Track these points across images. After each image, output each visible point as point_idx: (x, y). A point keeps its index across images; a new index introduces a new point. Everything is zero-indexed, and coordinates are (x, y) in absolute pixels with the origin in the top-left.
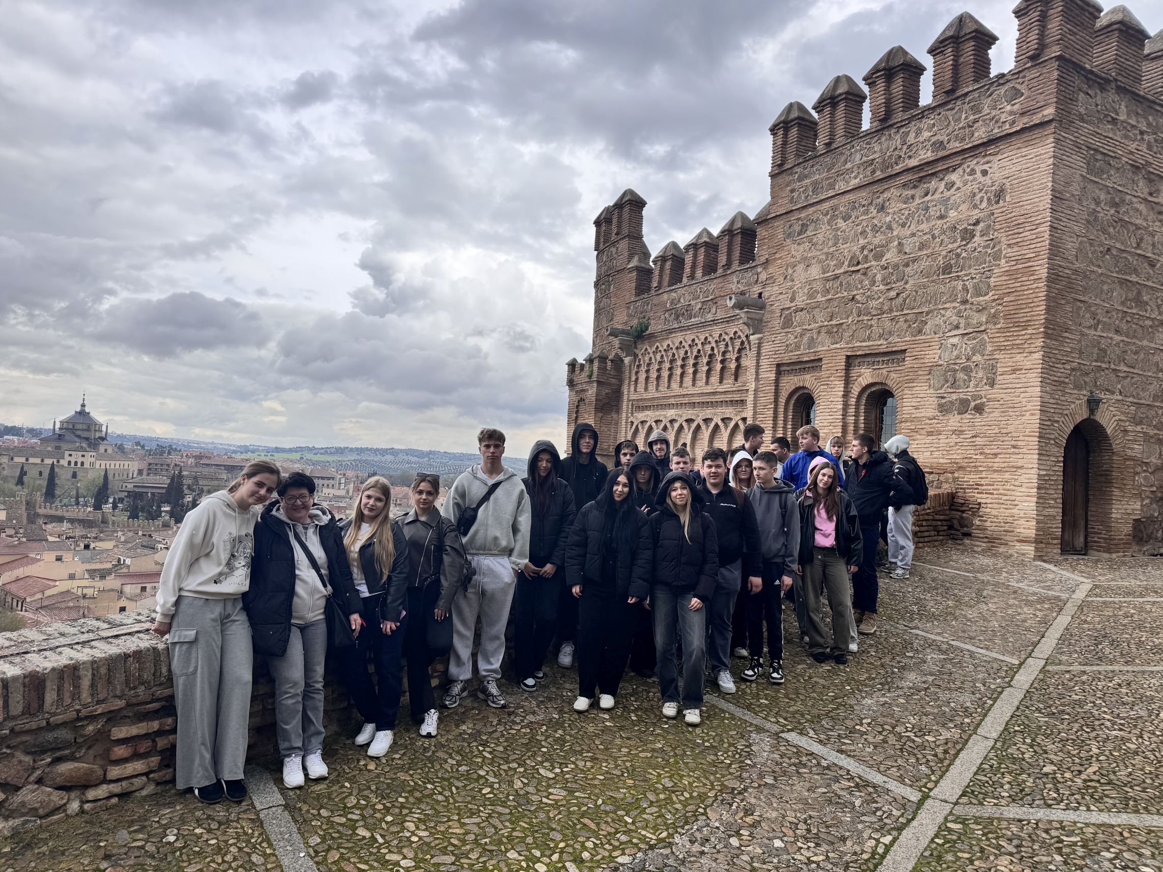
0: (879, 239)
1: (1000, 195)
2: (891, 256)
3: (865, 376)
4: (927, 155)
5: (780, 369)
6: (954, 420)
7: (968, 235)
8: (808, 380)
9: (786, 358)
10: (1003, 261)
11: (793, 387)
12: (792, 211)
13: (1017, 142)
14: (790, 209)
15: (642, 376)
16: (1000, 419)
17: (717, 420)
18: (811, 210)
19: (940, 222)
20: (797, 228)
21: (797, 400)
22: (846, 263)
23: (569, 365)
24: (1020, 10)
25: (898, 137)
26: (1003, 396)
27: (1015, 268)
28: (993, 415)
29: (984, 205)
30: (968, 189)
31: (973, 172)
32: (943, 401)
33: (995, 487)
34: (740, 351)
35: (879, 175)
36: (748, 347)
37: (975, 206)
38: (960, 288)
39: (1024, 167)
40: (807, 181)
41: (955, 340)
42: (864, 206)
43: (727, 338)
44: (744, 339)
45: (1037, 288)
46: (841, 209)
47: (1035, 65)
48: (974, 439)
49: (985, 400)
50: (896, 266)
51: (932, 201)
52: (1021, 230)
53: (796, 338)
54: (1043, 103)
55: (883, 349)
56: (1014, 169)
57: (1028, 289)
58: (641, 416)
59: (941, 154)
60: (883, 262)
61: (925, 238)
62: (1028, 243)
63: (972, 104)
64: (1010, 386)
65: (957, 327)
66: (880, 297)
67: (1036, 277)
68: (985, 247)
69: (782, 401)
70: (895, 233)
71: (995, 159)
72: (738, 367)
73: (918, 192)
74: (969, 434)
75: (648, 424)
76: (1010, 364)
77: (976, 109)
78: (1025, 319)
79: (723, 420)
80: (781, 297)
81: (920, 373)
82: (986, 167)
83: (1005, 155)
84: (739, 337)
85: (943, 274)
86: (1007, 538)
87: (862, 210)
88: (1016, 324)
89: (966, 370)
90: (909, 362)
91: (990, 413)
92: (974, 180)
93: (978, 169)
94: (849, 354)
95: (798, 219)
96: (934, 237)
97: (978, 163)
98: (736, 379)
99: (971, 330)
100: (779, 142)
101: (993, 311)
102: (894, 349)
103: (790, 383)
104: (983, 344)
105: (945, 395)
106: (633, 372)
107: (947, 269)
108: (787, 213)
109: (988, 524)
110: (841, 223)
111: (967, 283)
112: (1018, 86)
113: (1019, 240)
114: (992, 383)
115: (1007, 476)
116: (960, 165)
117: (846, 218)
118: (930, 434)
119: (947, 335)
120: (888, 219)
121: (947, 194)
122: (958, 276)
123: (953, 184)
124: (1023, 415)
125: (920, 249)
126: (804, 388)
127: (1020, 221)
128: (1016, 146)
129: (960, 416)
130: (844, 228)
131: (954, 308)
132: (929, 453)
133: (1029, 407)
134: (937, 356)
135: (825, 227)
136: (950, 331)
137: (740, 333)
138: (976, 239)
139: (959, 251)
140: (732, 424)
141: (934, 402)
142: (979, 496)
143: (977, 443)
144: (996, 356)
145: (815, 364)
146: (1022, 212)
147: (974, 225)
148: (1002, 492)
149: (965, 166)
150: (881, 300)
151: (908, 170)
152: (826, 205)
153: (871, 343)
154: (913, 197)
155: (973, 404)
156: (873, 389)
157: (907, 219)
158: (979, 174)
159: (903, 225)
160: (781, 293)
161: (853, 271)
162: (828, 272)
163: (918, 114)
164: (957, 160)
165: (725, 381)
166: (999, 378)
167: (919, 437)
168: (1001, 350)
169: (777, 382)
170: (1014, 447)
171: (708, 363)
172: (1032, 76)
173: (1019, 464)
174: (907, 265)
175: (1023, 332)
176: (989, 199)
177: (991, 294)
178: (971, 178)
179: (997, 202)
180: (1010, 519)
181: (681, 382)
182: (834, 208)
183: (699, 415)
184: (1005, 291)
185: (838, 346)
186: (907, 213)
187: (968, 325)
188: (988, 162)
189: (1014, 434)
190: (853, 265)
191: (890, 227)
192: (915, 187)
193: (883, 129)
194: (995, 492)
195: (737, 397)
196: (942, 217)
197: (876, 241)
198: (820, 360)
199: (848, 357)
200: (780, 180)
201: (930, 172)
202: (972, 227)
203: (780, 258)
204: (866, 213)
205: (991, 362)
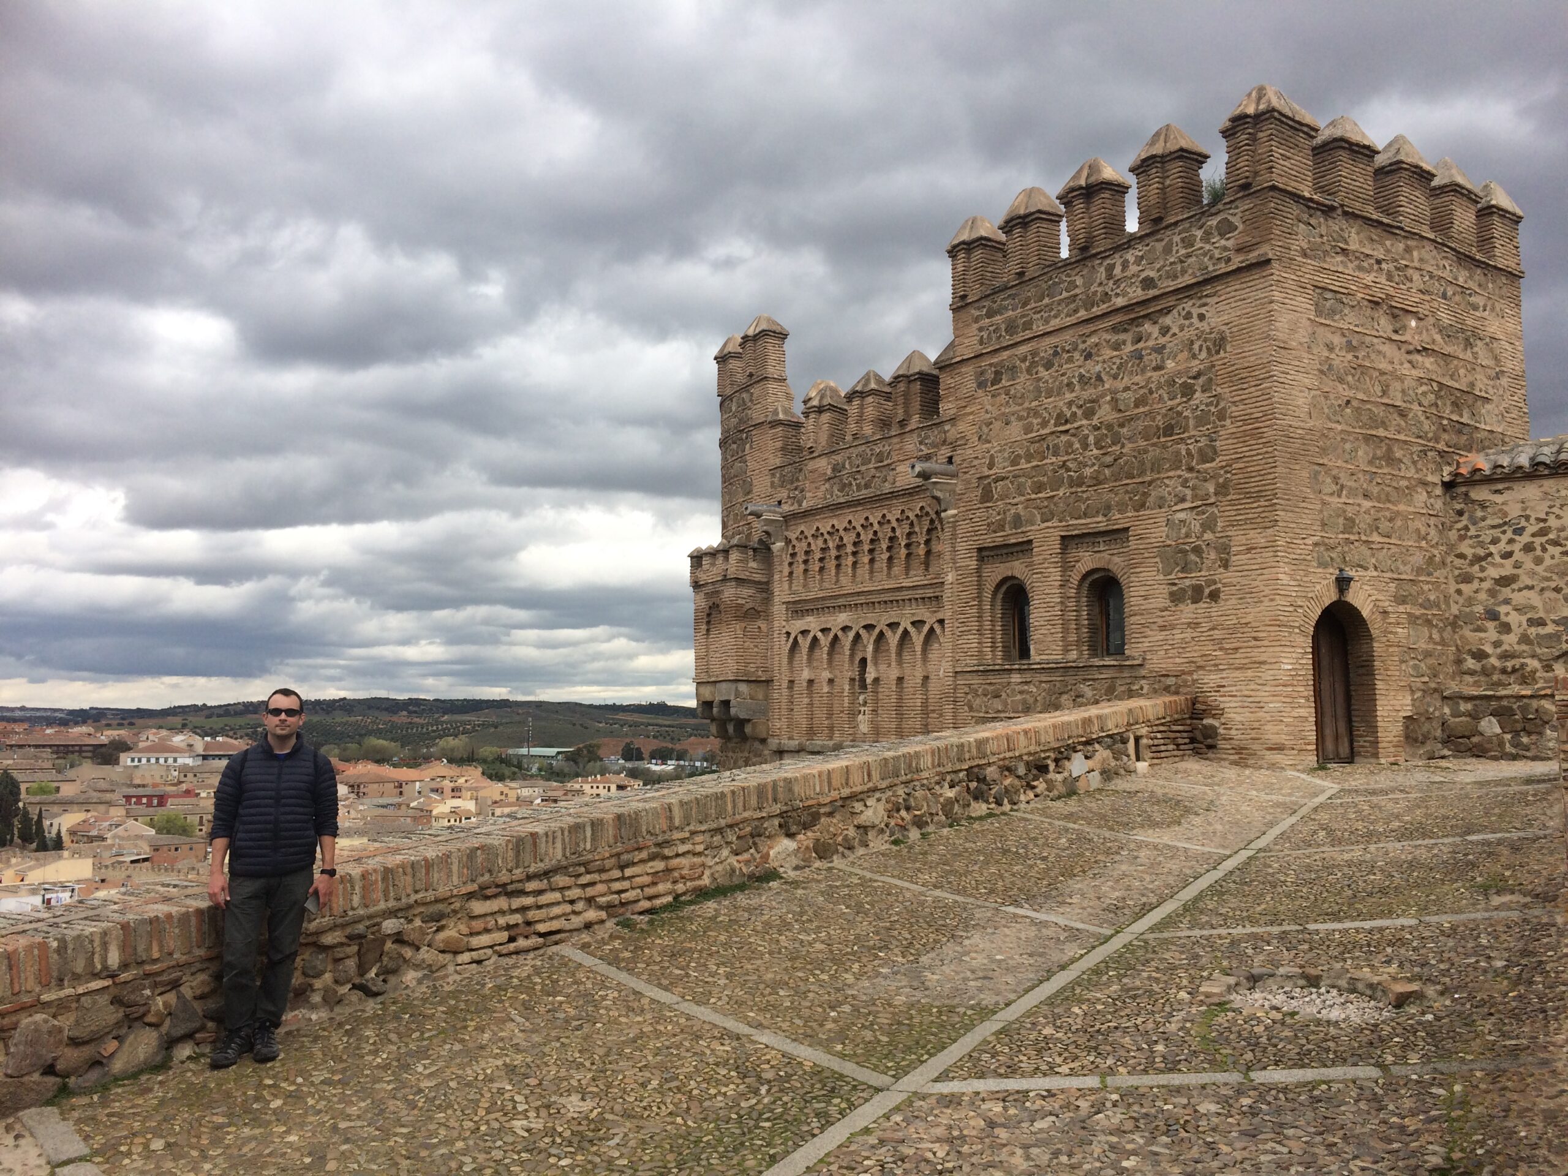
0: (1090, 393)
1: (1220, 343)
2: (1105, 413)
3: (1087, 560)
4: (1137, 293)
5: (984, 554)
6: (1188, 611)
7: (1188, 391)
8: (1017, 568)
9: (989, 540)
10: (1228, 421)
11: (1000, 578)
12: (982, 354)
13: (1235, 285)
14: (979, 353)
15: (799, 568)
16: (1239, 606)
17: (905, 624)
18: (1005, 354)
19: (1155, 374)
20: (989, 375)
21: (1005, 593)
22: (1052, 422)
23: (692, 557)
24: (1228, 130)
25: (1102, 269)
26: (1239, 579)
27: (1241, 429)
28: (1228, 603)
29: (1204, 355)
30: (1186, 334)
31: (1188, 316)
32: (1175, 588)
33: (1238, 688)
34: (929, 531)
35: (1082, 314)
36: (939, 527)
37: (1194, 356)
38: (1184, 453)
39: (1244, 311)
40: (998, 319)
41: (1182, 516)
42: (1068, 352)
43: (911, 515)
44: (934, 517)
45: (1267, 452)
46: (1042, 354)
47: (1249, 195)
48: (1212, 633)
49: (1220, 585)
50: (1110, 427)
51: (1146, 348)
52: (1245, 386)
53: (999, 514)
54: (1258, 239)
55: (1102, 527)
56: (1233, 314)
57: (1258, 454)
58: (798, 625)
59: (1152, 293)
60: (1095, 422)
61: (1142, 392)
62: (1254, 400)
63: (1184, 235)
64: (1246, 567)
65: (1183, 500)
66: (1094, 464)
67: (1264, 440)
68: (1207, 405)
69: (987, 595)
70: (1107, 386)
71: (1211, 301)
72: (928, 553)
73: (1128, 337)
74: (1205, 626)
75: (811, 635)
76: (1244, 542)
77: (1188, 242)
78: (1257, 489)
79: (913, 623)
80: (976, 462)
81: (1146, 555)
82: (1203, 310)
83: (1223, 298)
84: (927, 514)
85: (1165, 436)
86: (1254, 747)
87: (1066, 356)
88: (1248, 495)
89: (1197, 550)
90: (1133, 544)
91: (1227, 600)
92: (1191, 324)
93: (1195, 312)
94: (1063, 534)
95: (991, 365)
96: (1151, 392)
97: (1194, 304)
98: (927, 570)
99: (1200, 503)
100: (960, 268)
101: (1221, 480)
102: (1115, 527)
103: (996, 572)
104: (1213, 519)
105: (1176, 581)
106: (786, 564)
107: (1169, 430)
108: (975, 357)
109: (1233, 732)
110: (1043, 373)
111: (1191, 447)
112: (1230, 218)
113: (1243, 397)
114: (1226, 565)
115: (1250, 673)
116: (1174, 306)
117: (1048, 366)
118: (1163, 628)
119: (1174, 508)
120: (1098, 368)
121: (1162, 340)
122: (1181, 439)
123: (1168, 329)
124: (1262, 602)
125: (1137, 406)
126: (1013, 578)
127: (1244, 375)
128: (1233, 288)
129: (1195, 606)
130: (1047, 377)
131: (1180, 477)
132: (1163, 652)
133: (1267, 592)
134: (1164, 535)
135: (1023, 377)
136: (1176, 504)
137: (928, 509)
138: (1197, 395)
139: (1179, 408)
140: (926, 628)
141: (1165, 590)
142: (1221, 699)
143: (1215, 637)
144: (1229, 533)
145: (1025, 547)
146: (1246, 365)
147: (1194, 378)
148: (1247, 693)
149: (1180, 307)
150: (1096, 468)
151: (1117, 310)
152: (1023, 349)
153: (1088, 520)
154: (1124, 342)
155: (1207, 591)
156: (1096, 576)
157: (1118, 368)
158: (1195, 320)
159: (1115, 377)
160: (976, 458)
161: (1061, 432)
162: (1032, 431)
163: (1124, 244)
164: (1170, 301)
165: (912, 573)
166: (1234, 558)
167: (1150, 633)
168: (1233, 526)
169: (979, 570)
170: (1255, 639)
171: (889, 549)
172: (1246, 207)
173: (1262, 659)
174: (1122, 425)
175: (1255, 505)
176: (1208, 349)
177: (1218, 460)
178: (1187, 322)
179: (1218, 352)
180: (1256, 725)
181: (854, 576)
182: (1034, 353)
183: (881, 620)
184: (1233, 457)
185: (1049, 524)
186: (1118, 361)
187: (1195, 497)
188: (1205, 305)
189: (1254, 624)
190: (1061, 424)
191: (1099, 378)
192: (1125, 331)
193: (1085, 259)
194: (1238, 694)
195: (929, 592)
196: (1158, 368)
197: (1086, 395)
198: (1030, 542)
199: (1063, 538)
200: (963, 315)
201: (1142, 313)
202: (1192, 381)
203: (972, 413)
204: (1070, 360)
205: (1224, 540)
